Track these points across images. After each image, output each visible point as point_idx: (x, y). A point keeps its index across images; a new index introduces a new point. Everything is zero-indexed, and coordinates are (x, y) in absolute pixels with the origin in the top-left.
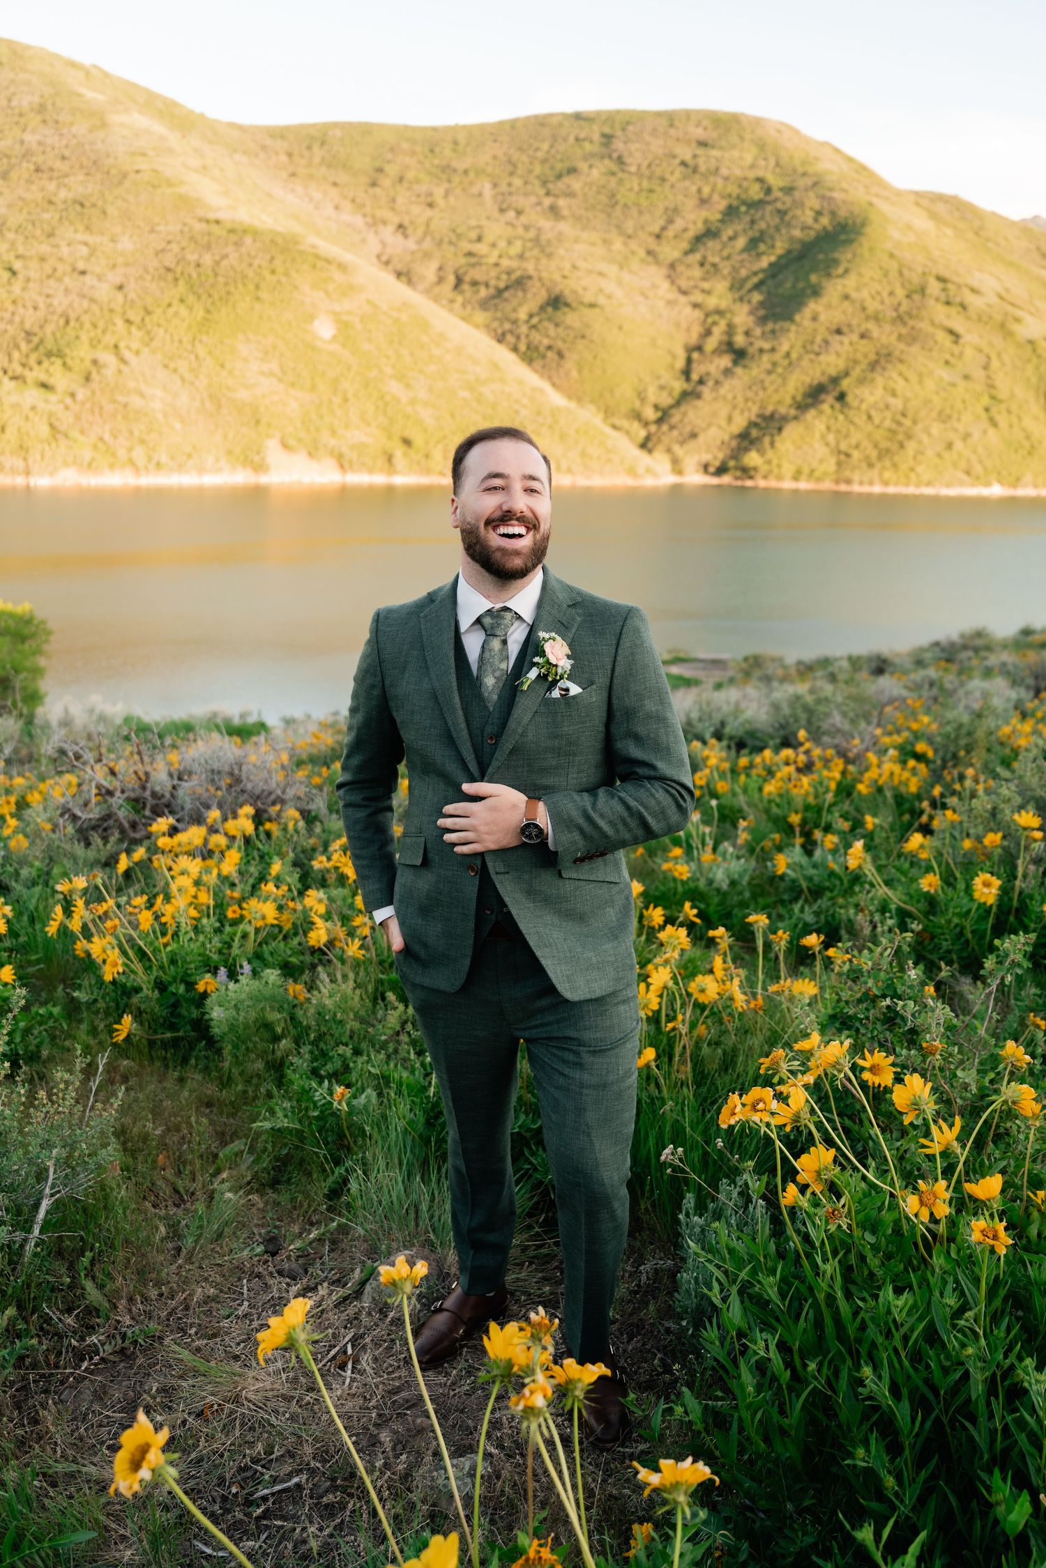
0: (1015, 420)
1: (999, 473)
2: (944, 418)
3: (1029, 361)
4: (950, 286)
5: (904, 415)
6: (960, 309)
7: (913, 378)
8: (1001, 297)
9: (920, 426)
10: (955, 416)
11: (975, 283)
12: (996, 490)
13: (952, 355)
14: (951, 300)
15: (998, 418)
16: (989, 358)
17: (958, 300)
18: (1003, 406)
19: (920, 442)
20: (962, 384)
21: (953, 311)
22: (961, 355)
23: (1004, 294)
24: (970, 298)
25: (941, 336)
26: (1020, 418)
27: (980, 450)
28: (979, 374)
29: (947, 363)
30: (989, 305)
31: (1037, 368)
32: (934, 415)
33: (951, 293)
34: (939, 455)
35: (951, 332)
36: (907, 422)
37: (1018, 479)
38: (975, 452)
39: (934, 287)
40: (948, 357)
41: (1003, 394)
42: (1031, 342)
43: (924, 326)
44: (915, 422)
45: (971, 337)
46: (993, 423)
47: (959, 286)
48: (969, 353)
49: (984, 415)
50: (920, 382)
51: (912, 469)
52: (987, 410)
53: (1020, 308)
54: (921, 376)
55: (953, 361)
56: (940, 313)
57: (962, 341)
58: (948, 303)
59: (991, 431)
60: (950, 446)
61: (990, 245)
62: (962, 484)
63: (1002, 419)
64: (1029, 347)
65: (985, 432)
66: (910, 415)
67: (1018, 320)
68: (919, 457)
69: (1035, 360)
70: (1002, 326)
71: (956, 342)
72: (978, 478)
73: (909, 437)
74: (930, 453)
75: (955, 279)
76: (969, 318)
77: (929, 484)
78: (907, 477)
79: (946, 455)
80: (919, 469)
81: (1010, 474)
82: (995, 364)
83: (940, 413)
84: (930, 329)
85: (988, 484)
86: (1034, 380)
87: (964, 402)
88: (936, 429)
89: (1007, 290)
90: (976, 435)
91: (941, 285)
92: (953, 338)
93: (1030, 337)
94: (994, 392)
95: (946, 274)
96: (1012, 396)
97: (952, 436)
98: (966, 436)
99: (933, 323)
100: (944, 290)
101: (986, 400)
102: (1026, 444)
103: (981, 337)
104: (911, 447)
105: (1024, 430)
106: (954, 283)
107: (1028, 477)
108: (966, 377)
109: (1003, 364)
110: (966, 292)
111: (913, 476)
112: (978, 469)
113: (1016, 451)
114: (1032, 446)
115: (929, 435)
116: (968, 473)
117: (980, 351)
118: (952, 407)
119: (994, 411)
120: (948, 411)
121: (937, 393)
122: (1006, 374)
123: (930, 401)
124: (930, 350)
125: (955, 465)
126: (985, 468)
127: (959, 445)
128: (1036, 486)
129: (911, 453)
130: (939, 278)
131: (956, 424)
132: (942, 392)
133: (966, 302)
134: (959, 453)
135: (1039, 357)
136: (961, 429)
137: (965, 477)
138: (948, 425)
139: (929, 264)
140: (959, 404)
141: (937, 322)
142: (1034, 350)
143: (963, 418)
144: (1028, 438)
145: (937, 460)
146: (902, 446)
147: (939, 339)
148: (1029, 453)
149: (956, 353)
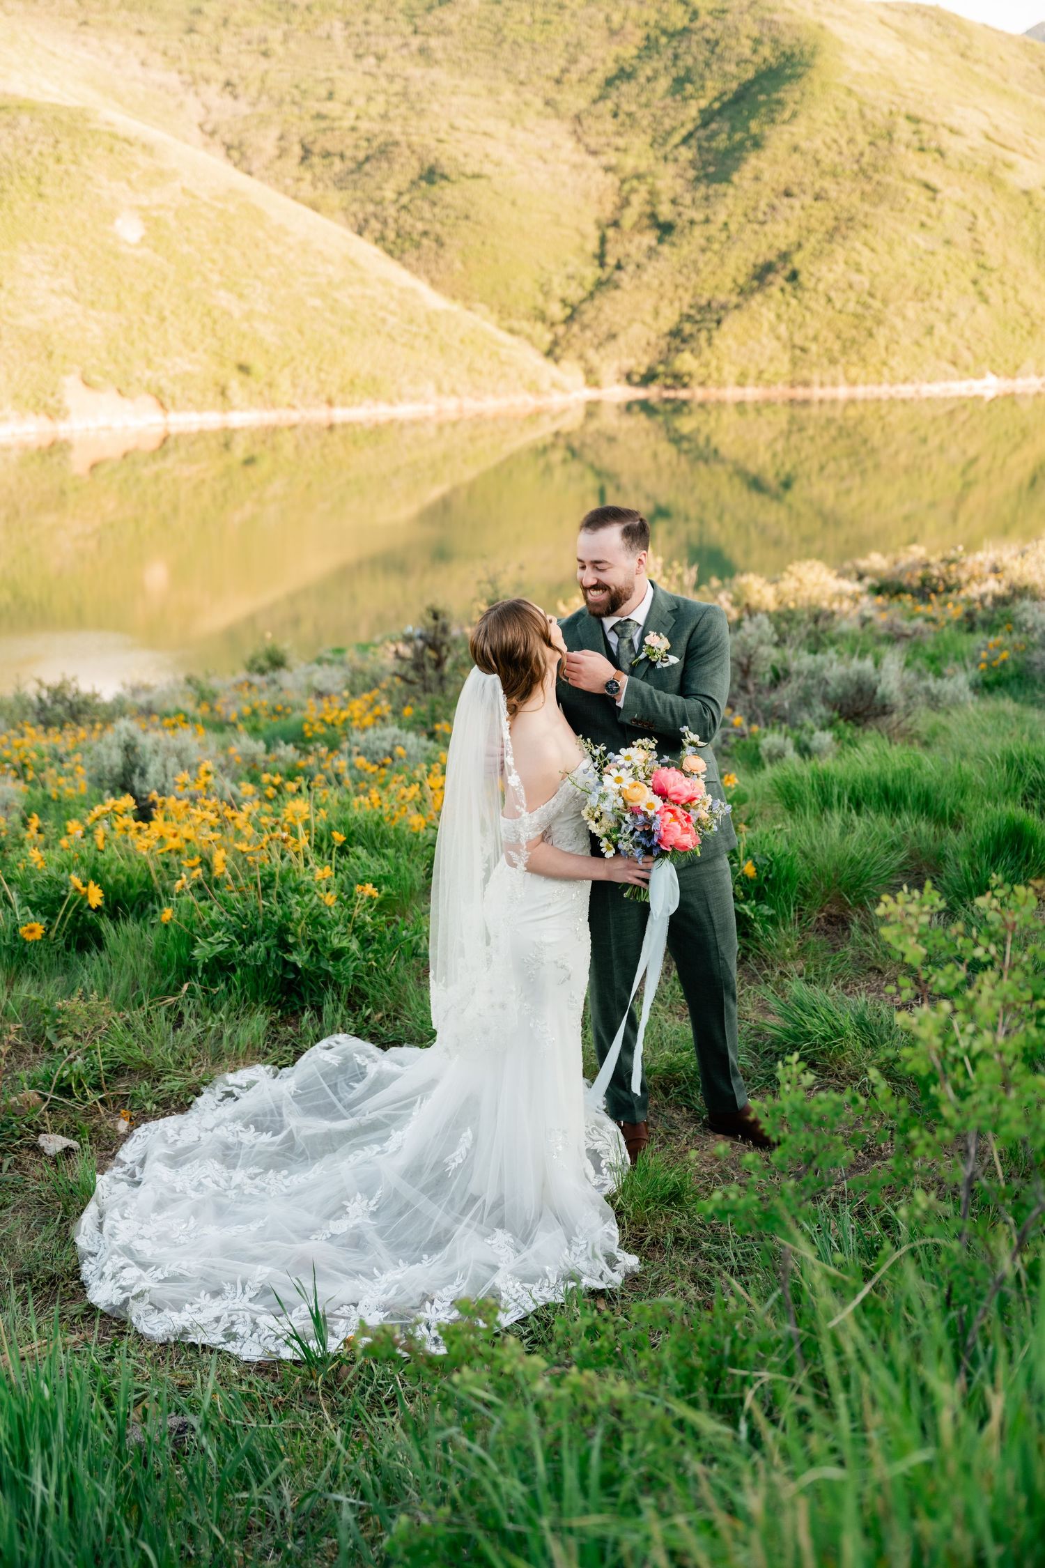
0: (1011, 294)
1: (993, 361)
2: (921, 295)
3: (1026, 217)
4: (923, 127)
5: (871, 295)
6: (937, 156)
7: (881, 247)
8: (988, 138)
9: (892, 307)
10: (935, 292)
11: (955, 122)
12: (989, 386)
13: (929, 215)
14: (925, 145)
15: (989, 291)
16: (975, 217)
17: (933, 145)
18: (995, 276)
19: (892, 328)
20: (942, 251)
21: (928, 158)
22: (940, 212)
23: (992, 134)
24: (948, 141)
25: (914, 192)
26: (1016, 291)
27: (968, 333)
28: (963, 237)
29: (923, 225)
30: (972, 149)
31: (1035, 226)
32: (909, 292)
33: (925, 137)
34: (917, 343)
35: (927, 186)
36: (876, 304)
37: (1017, 367)
38: (962, 336)
39: (904, 130)
40: (924, 218)
41: (992, 262)
42: (1026, 193)
43: (891, 179)
44: (885, 302)
45: (951, 192)
46: (985, 299)
47: (935, 127)
48: (949, 211)
49: (971, 288)
50: (890, 252)
51: (884, 363)
52: (975, 282)
53: (1013, 150)
54: (890, 244)
55: (929, 222)
56: (913, 163)
57: (939, 196)
58: (922, 149)
59: (981, 309)
60: (930, 331)
61: (979, 69)
62: (947, 377)
63: (994, 294)
64: (1025, 200)
65: (973, 310)
66: (879, 295)
67: (1009, 166)
68: (893, 347)
69: (1032, 215)
70: (990, 174)
71: (934, 199)
72: (967, 368)
73: (879, 322)
74: (906, 341)
75: (929, 117)
76: (948, 167)
77: (906, 380)
78: (879, 373)
79: (926, 341)
80: (893, 362)
81: (1006, 361)
82: (982, 223)
83: (916, 290)
84: (902, 184)
85: (980, 376)
86: (1032, 240)
87: (945, 273)
88: (911, 310)
89: (997, 128)
90: (963, 315)
91: (913, 127)
92: (930, 194)
93: (1026, 187)
94: (982, 259)
95: (918, 112)
96: (1006, 261)
97: (932, 317)
98: (951, 317)
99: (904, 177)
100: (916, 132)
101: (972, 270)
102: (1026, 323)
103: (963, 190)
104: (882, 334)
105: (1021, 304)
106: (928, 123)
107: (1029, 364)
108: (948, 242)
109: (993, 223)
110: (944, 133)
111: (885, 371)
112: (966, 356)
113: (1013, 331)
114: (1033, 324)
115: (904, 318)
116: (954, 363)
117: (964, 208)
118: (931, 282)
119: (983, 283)
120: (927, 286)
121: (913, 264)
122: (997, 235)
123: (904, 276)
124: (902, 211)
125: (938, 355)
126: (975, 357)
127: (941, 329)
129: (882, 342)
130: (909, 118)
131: (937, 303)
132: (918, 263)
133: (944, 146)
134: (942, 339)
135: (1037, 211)
136: (943, 308)
137: (951, 369)
138: (927, 304)
139: (897, 100)
140: (939, 277)
141: (908, 174)
142: (1031, 203)
143: (945, 294)
144: (1027, 314)
145: (915, 349)
146: (871, 335)
147: (912, 196)
148: (1030, 333)
149: (934, 212)
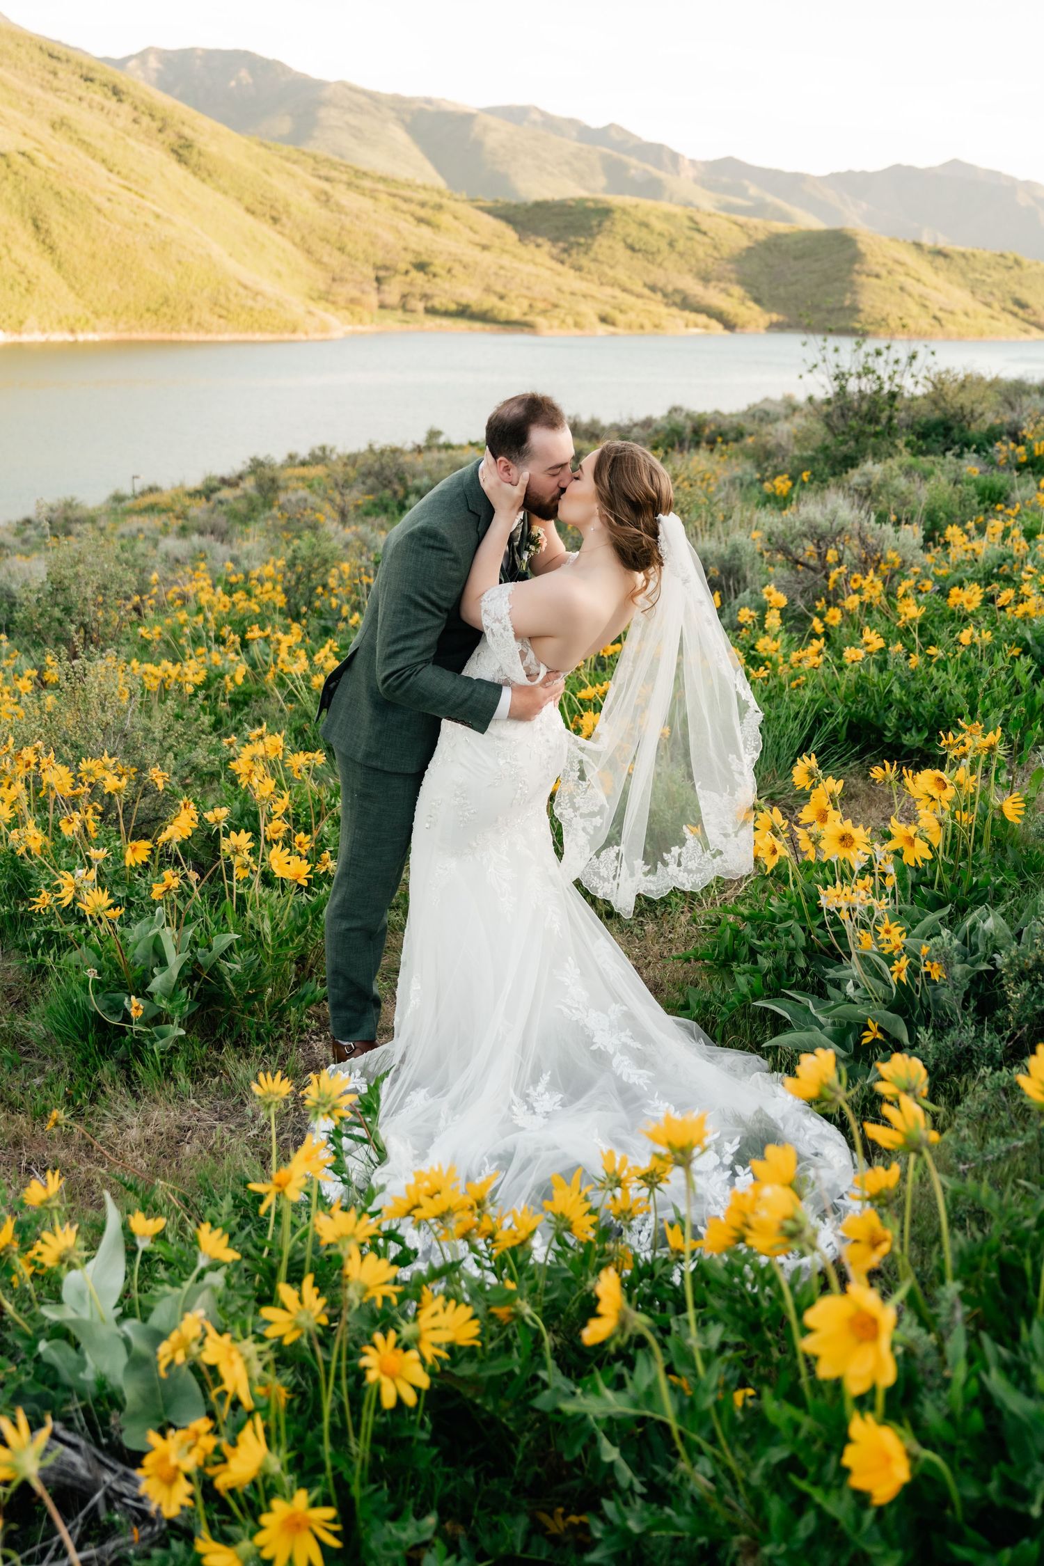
3: (6, 178)
26: (9, 251)
37: (21, 323)
69: (11, 177)
81: (10, 317)
86: (15, 201)
102: (23, 280)
105: (15, 262)
107: (32, 320)
113: (12, 288)
114: (29, 282)
128: (44, 331)
135: (16, 173)
142: (8, 166)
144: (22, 272)
148: (27, 290)
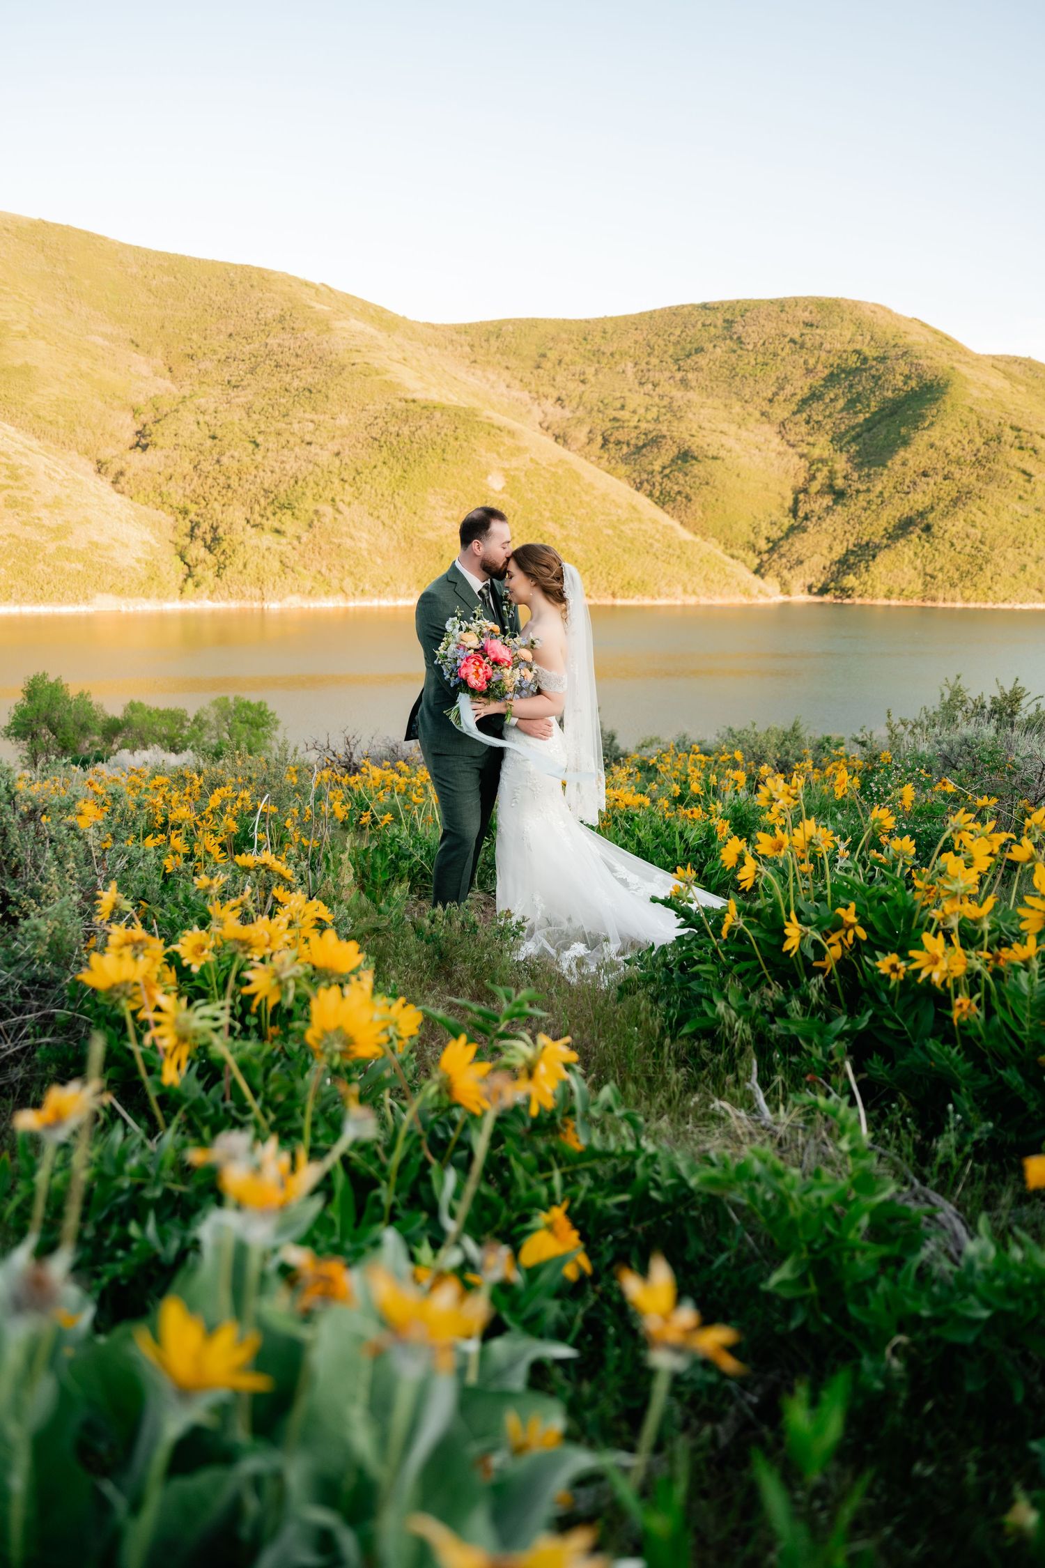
2: (1017, 544)
4: (1022, 433)
5: (983, 543)
6: (1032, 452)
7: (990, 511)
9: (996, 551)
10: (1028, 542)
13: (1026, 492)
14: (1024, 445)
17: (1030, 445)
19: (997, 565)
20: (1033, 515)
21: (1026, 454)
22: (1034, 489)
25: (1016, 477)
29: (1020, 498)
32: (1009, 542)
33: (1024, 440)
34: (1014, 576)
35: (1024, 472)
36: (986, 549)
39: (1009, 435)
40: (1021, 493)
43: (1000, 467)
44: (992, 549)
47: (1031, 434)
50: (997, 515)
51: (990, 588)
54: (997, 509)
55: (1025, 496)
56: (1014, 456)
57: (1034, 479)
58: (1021, 448)
60: (1024, 568)
62: (1034, 600)
66: (987, 542)
68: (997, 577)
71: (1029, 481)
73: (988, 561)
74: (1006, 574)
75: (1027, 427)
77: (1004, 600)
78: (986, 594)
79: (1020, 575)
80: (996, 588)
83: (1014, 541)
84: (1006, 471)
87: (1036, 530)
88: (1011, 554)
91: (1015, 433)
92: (1026, 477)
95: (1020, 424)
97: (1025, 559)
99: (1008, 466)
100: (1017, 437)
104: (989, 569)
106: (1026, 431)
110: (1038, 438)
111: (990, 593)
115: (1005, 559)
118: (1025, 536)
120: (1022, 539)
121: (1013, 523)
123: (1006, 531)
124: (1006, 488)
125: (1029, 584)
127: (1032, 567)
129: (989, 575)
130: (1012, 428)
131: (1029, 550)
132: (1016, 523)
133: (1037, 447)
134: (1031, 574)
136: (1034, 554)
137: (1038, 594)
138: (1022, 550)
139: (1005, 416)
140: (1031, 533)
141: (1011, 464)
143: (1035, 544)
145: (1013, 580)
146: (981, 569)
147: (1013, 478)
149: (1029, 489)
